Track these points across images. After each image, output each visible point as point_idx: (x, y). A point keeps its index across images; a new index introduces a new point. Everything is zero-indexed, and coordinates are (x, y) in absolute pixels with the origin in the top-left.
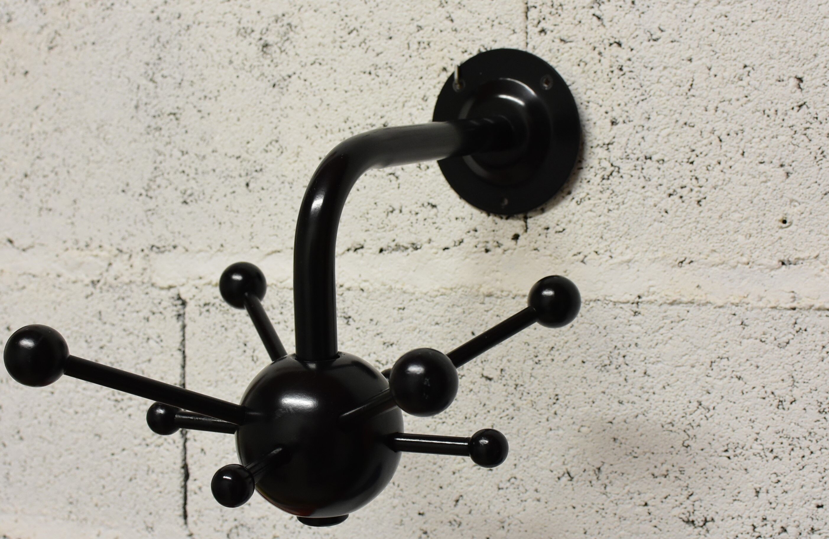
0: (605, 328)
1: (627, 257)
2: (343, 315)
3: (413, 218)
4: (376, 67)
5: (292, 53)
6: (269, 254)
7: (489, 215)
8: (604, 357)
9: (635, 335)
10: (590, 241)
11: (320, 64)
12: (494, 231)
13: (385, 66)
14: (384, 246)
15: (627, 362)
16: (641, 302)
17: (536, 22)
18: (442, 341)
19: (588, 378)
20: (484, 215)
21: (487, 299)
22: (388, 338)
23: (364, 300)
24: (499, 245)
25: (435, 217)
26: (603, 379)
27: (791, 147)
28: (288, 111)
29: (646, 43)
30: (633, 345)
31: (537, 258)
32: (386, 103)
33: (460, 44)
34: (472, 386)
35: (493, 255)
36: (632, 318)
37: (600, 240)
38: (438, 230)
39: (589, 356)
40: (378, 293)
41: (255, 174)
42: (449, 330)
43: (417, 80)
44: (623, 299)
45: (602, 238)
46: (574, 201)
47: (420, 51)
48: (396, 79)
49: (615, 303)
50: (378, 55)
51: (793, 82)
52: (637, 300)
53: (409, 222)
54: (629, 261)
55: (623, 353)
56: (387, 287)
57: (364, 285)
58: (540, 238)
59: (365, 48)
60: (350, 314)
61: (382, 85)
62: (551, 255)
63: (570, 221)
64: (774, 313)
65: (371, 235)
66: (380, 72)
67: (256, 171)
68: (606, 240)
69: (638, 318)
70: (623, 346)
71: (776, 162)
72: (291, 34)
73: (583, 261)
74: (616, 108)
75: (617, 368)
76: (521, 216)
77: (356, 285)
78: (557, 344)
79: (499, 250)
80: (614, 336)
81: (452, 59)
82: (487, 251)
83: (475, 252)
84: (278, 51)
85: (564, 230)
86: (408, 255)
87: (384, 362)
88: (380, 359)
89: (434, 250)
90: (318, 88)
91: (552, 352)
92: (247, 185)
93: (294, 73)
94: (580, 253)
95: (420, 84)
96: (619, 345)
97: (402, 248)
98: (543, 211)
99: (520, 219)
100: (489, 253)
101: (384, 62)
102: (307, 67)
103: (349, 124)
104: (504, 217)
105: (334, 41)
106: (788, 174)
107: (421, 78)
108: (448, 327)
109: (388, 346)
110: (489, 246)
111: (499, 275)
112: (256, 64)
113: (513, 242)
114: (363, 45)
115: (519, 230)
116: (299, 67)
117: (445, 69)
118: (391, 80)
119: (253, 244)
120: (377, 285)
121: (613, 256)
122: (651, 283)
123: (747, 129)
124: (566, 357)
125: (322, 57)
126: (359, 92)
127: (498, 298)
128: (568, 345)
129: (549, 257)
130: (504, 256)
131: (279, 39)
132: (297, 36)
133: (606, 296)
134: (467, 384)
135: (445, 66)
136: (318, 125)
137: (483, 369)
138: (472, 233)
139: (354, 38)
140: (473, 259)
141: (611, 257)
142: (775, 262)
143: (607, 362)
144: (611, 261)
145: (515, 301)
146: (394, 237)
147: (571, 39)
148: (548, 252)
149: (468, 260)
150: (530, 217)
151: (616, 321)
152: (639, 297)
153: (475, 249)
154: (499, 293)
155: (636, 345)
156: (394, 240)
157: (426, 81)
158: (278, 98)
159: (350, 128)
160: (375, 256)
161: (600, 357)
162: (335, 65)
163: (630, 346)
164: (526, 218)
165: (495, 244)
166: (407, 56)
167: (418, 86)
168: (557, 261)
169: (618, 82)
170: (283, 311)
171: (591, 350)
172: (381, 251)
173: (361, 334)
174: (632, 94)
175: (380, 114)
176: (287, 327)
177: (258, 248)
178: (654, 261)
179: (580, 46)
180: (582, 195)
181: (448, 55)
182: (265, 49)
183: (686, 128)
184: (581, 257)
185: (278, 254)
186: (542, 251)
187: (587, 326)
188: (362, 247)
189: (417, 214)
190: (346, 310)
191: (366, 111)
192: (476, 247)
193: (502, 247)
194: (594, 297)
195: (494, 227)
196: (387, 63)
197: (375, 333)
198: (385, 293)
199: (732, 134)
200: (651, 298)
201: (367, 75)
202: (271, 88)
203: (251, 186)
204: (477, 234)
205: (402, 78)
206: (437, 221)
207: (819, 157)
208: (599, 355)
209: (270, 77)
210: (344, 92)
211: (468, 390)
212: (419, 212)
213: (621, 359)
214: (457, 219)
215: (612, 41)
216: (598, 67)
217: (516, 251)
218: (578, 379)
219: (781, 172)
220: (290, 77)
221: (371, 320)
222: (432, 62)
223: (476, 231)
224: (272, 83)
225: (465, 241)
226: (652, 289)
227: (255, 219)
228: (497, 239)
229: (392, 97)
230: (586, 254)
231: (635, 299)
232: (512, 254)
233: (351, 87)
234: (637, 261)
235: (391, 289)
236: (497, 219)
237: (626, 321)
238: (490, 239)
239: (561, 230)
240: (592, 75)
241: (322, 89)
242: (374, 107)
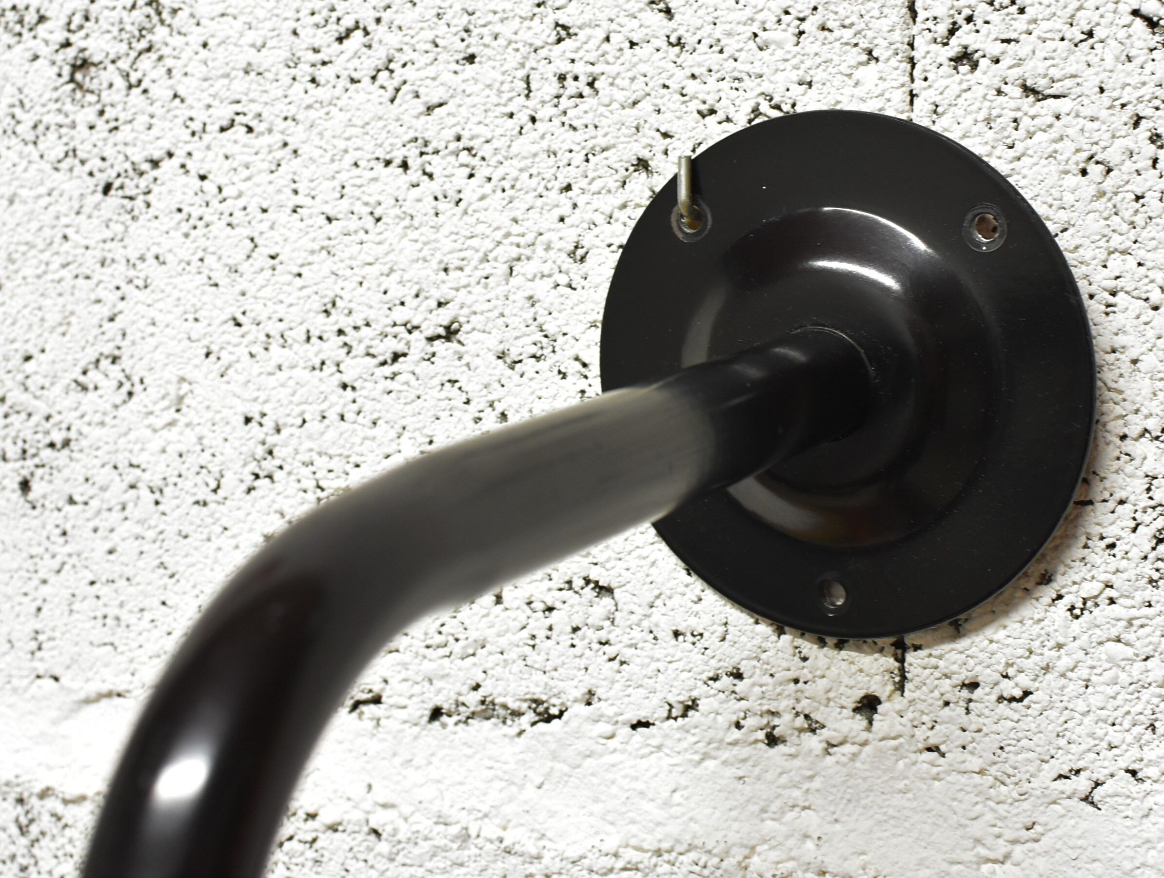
3: (538, 624)
4: (425, 148)
5: (161, 91)
6: (87, 701)
7: (780, 632)
11: (250, 130)
12: (796, 681)
13: (453, 146)
14: (446, 703)
17: (942, 29)
20: (764, 629)
23: (383, 864)
24: (812, 727)
25: (607, 623)
28: (150, 268)
31: (936, 778)
32: (453, 261)
33: (692, 87)
35: (792, 756)
37: (1148, 735)
38: (615, 664)
40: (425, 846)
41: (47, 454)
43: (553, 195)
45: (1152, 728)
46: (1063, 604)
47: (564, 102)
48: (488, 187)
50: (430, 109)
53: (525, 633)
56: (454, 830)
57: (379, 818)
58: (947, 713)
59: (391, 86)
61: (442, 205)
62: (981, 772)
63: (1047, 669)
65: (405, 666)
66: (436, 164)
67: (52, 445)
72: (160, 33)
73: (1087, 799)
76: (886, 641)
77: (357, 815)
79: (814, 743)
81: (666, 135)
82: (772, 740)
83: (735, 743)
84: (120, 84)
85: (1027, 693)
86: (521, 733)
89: (605, 728)
90: (241, 203)
92: (25, 486)
93: (170, 155)
94: (1078, 773)
95: (566, 210)
97: (502, 712)
98: (957, 632)
99: (881, 650)
100: (780, 748)
101: (450, 134)
102: (207, 138)
103: (338, 319)
104: (831, 641)
105: (293, 62)
107: (568, 188)
110: (780, 727)
111: (811, 820)
112: (52, 119)
113: (860, 722)
114: (383, 75)
115: (881, 687)
116: (186, 134)
117: (642, 164)
118: (472, 190)
119: (41, 668)
120: (424, 824)
125: (255, 108)
126: (369, 222)
129: (977, 778)
130: (830, 761)
131: (124, 47)
132: (177, 41)
135: (645, 154)
136: (241, 319)
138: (726, 681)
139: (356, 55)
140: (725, 763)
146: (480, 677)
147: (1056, 89)
148: (975, 763)
149: (711, 766)
150: (917, 648)
153: (736, 734)
156: (477, 687)
157: (581, 201)
158: (119, 228)
159: (341, 332)
160: (416, 730)
162: (297, 136)
164: (900, 650)
165: (800, 721)
166: (522, 118)
167: (557, 213)
168: (1002, 791)
172: (436, 714)
175: (437, 294)
177: (56, 679)
179: (1086, 112)
180: (1090, 589)
181: (655, 120)
182: (79, 76)
184: (1082, 783)
185: (117, 700)
186: (954, 756)
188: (377, 700)
189: (550, 609)
191: (390, 282)
192: (738, 726)
193: (825, 733)
195: (797, 668)
196: (459, 139)
198: (446, 849)
201: (394, 170)
202: (99, 196)
203: (37, 488)
204: (741, 686)
205: (507, 184)
206: (612, 638)
209: (94, 163)
210: (322, 220)
212: (558, 605)
214: (676, 634)
216: (1147, 182)
217: (868, 751)
220: (155, 164)
222: (603, 142)
223: (738, 675)
224: (101, 179)
225: (702, 704)
227: (45, 590)
228: (804, 705)
229: (475, 242)
230: (1098, 775)
232: (854, 756)
233: (345, 204)
235: (464, 837)
236: (808, 647)
238: (783, 705)
239: (1018, 693)
240: (1128, 208)
241: (253, 208)
242: (417, 272)
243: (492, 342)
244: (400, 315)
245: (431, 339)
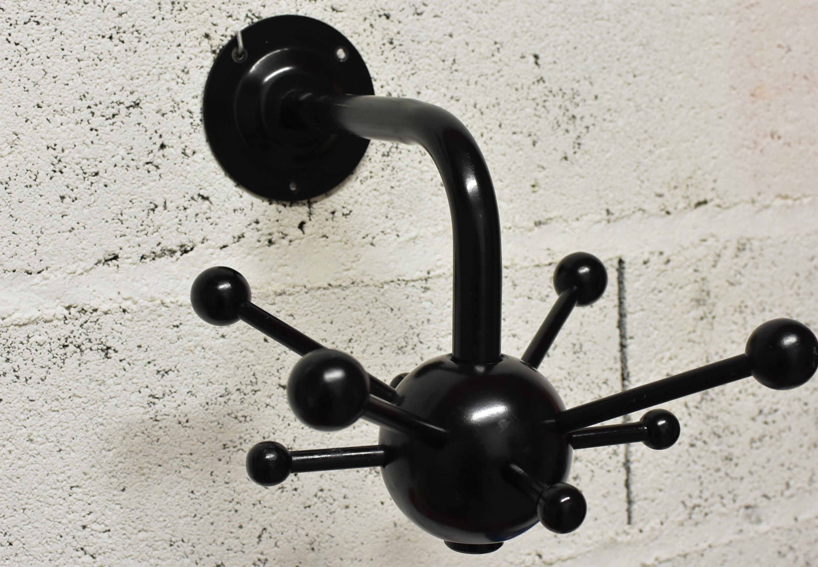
0: (399, 310)
1: (413, 234)
2: (100, 347)
3: (182, 215)
4: (118, 29)
7: (271, 204)
8: (400, 340)
9: (427, 311)
10: (376, 221)
11: (38, 23)
12: (278, 221)
13: (132, 30)
14: (145, 253)
15: (422, 340)
16: (431, 278)
18: (230, 356)
19: (387, 364)
20: (266, 203)
21: (279, 298)
22: (163, 365)
23: (128, 323)
24: (285, 236)
25: (208, 211)
26: (401, 362)
27: (536, 119)
29: (411, 17)
30: (426, 322)
31: (327, 246)
32: (136, 75)
33: (224, 7)
34: (268, 401)
35: (278, 248)
36: (422, 295)
37: (386, 220)
38: (213, 226)
39: (386, 341)
40: (147, 311)
42: (238, 341)
43: (174, 48)
44: (415, 277)
45: (387, 217)
46: (358, 180)
47: (175, 12)
48: (147, 46)
49: (407, 282)
50: (121, 15)
51: (532, 59)
52: (427, 276)
53: (177, 220)
54: (415, 238)
55: (417, 332)
56: (158, 302)
57: (125, 305)
58: (327, 223)
60: (108, 344)
61: (129, 53)
62: (340, 241)
63: (356, 202)
64: (538, 270)
65: (128, 241)
66: (125, 37)
68: (391, 219)
69: (429, 293)
70: (417, 325)
71: (525, 131)
73: (372, 244)
74: (390, 82)
75: (413, 349)
76: (305, 201)
77: (115, 306)
78: (355, 334)
79: (285, 242)
80: (407, 316)
81: (215, 25)
82: (271, 244)
83: (258, 248)
85: (351, 212)
86: (178, 259)
87: (160, 395)
88: (154, 392)
89: (211, 251)
90: (38, 54)
91: (350, 344)
94: (367, 235)
95: (179, 53)
96: (414, 325)
97: (169, 253)
98: (327, 196)
99: (304, 204)
100: (273, 247)
101: (130, 25)
102: (18, 27)
103: (87, 102)
104: (288, 204)
106: (534, 144)
107: (179, 45)
108: (236, 338)
109: (163, 376)
110: (274, 238)
111: (288, 269)
113: (299, 231)
115: (305, 218)
117: (207, 36)
118: (141, 47)
120: (143, 302)
121: (399, 234)
122: (438, 257)
123: (502, 102)
124: (364, 347)
125: (41, 14)
126: (97, 61)
127: (290, 295)
128: (365, 333)
129: (339, 243)
130: (291, 247)
133: (400, 276)
134: (263, 399)
135: (208, 32)
136: (41, 104)
137: (280, 378)
138: (254, 225)
140: (255, 255)
141: (398, 236)
142: (532, 224)
143: (404, 344)
144: (399, 240)
145: (308, 295)
146: (161, 240)
147: (341, 9)
148: (338, 238)
149: (250, 257)
150: (316, 202)
151: (409, 300)
152: (429, 273)
153: (259, 244)
154: (292, 290)
155: (428, 320)
156: (159, 244)
157: (185, 50)
159: (89, 107)
160: (134, 266)
161: (397, 340)
162: (61, 26)
163: (423, 322)
164: (310, 205)
165: (281, 235)
166: (159, 18)
167: (176, 55)
168: (347, 246)
169: (390, 55)
170: (10, 356)
171: (388, 335)
172: (143, 258)
173: (127, 366)
174: (404, 67)
175: (130, 89)
176: (18, 377)
178: (436, 235)
179: (351, 16)
180: (367, 174)
181: (211, 19)
183: (453, 102)
184: (369, 239)
186: (331, 237)
187: (383, 310)
188: (116, 257)
189: (185, 209)
190: (104, 340)
191: (109, 85)
192: (259, 241)
193: (289, 238)
194: (388, 279)
195: (278, 216)
196: (133, 26)
197: (146, 361)
198: (154, 311)
199: (491, 107)
200: (438, 272)
201: (106, 40)
204: (259, 226)
205: (155, 45)
206: (211, 216)
207: (556, 126)
208: (395, 338)
210: (76, 61)
211: (265, 405)
212: (189, 206)
213: (416, 339)
214: (235, 211)
215: (382, 13)
216: (370, 40)
217: (304, 240)
218: (378, 367)
219: (529, 141)
221: (140, 346)
222: (193, 27)
223: (257, 222)
225: (246, 235)
226: (439, 263)
228: (281, 229)
229: (144, 67)
230: (374, 235)
231: (424, 275)
232: (299, 244)
233: (86, 54)
234: (422, 237)
236: (281, 208)
237: (418, 299)
238: (274, 230)
239: (348, 212)
240: (366, 47)
241: (44, 56)
242: (122, 80)
243: (155, 107)
244: (115, 98)
245: (128, 108)
